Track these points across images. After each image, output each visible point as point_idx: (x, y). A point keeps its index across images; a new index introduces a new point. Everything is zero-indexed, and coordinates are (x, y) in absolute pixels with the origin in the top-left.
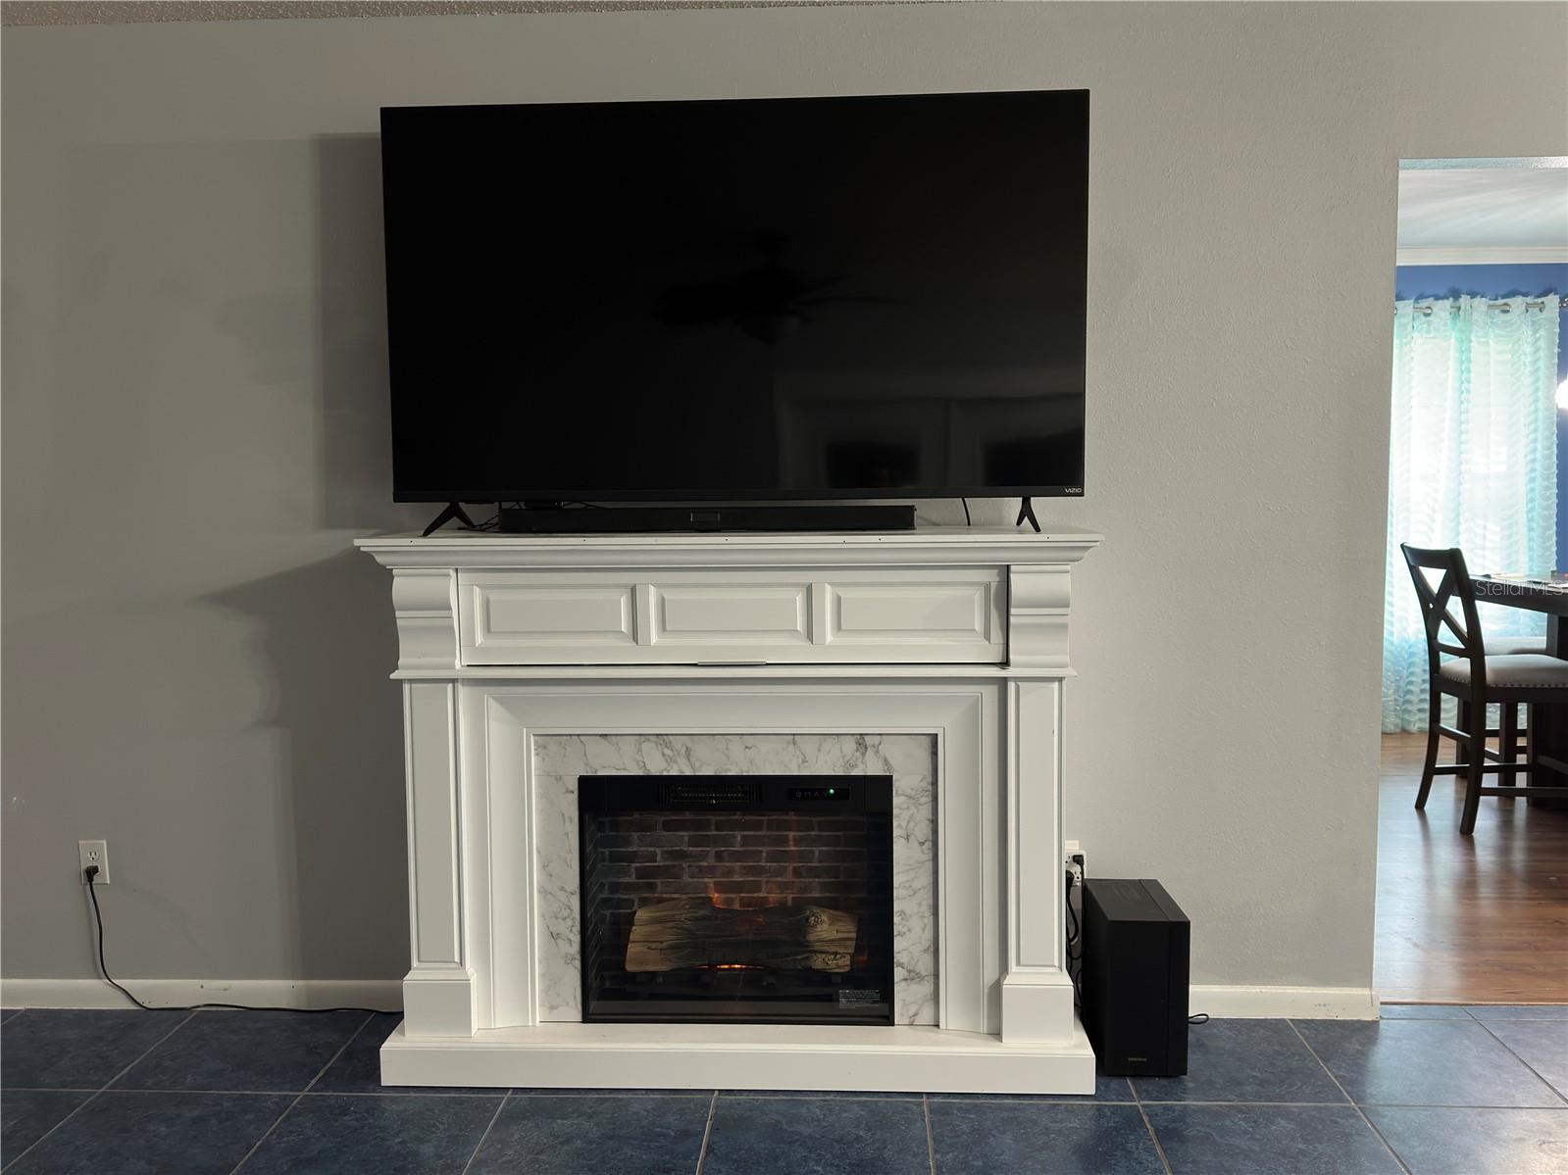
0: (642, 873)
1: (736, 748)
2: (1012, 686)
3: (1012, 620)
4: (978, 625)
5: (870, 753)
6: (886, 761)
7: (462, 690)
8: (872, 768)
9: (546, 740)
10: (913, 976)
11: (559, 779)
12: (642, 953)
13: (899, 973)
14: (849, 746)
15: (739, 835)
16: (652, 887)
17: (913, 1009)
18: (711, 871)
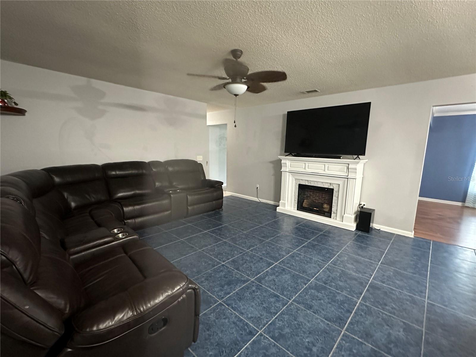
0: (307, 196)
1: (316, 183)
2: (349, 179)
3: (349, 171)
4: (345, 171)
5: (331, 186)
6: (333, 187)
7: (287, 172)
8: (331, 187)
9: (296, 179)
10: (334, 213)
11: (297, 184)
12: (305, 205)
13: (332, 212)
14: (329, 184)
15: (318, 194)
16: (308, 198)
17: (334, 217)
18: (314, 197)
